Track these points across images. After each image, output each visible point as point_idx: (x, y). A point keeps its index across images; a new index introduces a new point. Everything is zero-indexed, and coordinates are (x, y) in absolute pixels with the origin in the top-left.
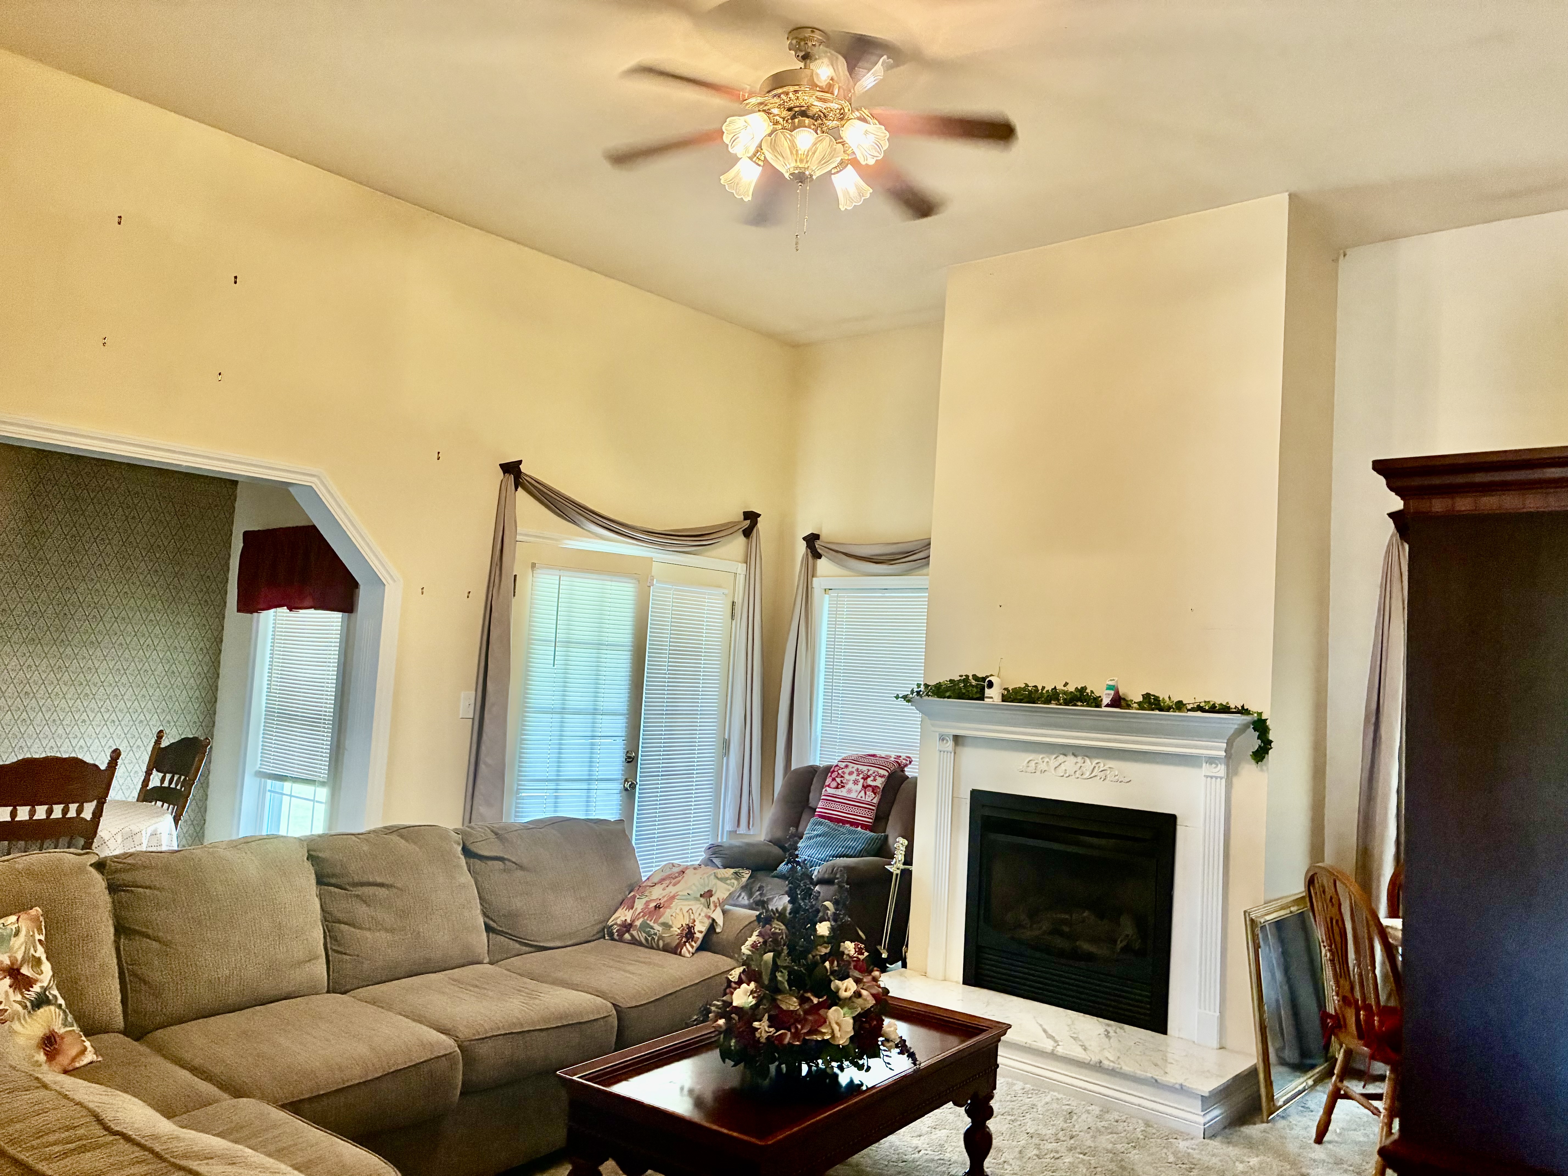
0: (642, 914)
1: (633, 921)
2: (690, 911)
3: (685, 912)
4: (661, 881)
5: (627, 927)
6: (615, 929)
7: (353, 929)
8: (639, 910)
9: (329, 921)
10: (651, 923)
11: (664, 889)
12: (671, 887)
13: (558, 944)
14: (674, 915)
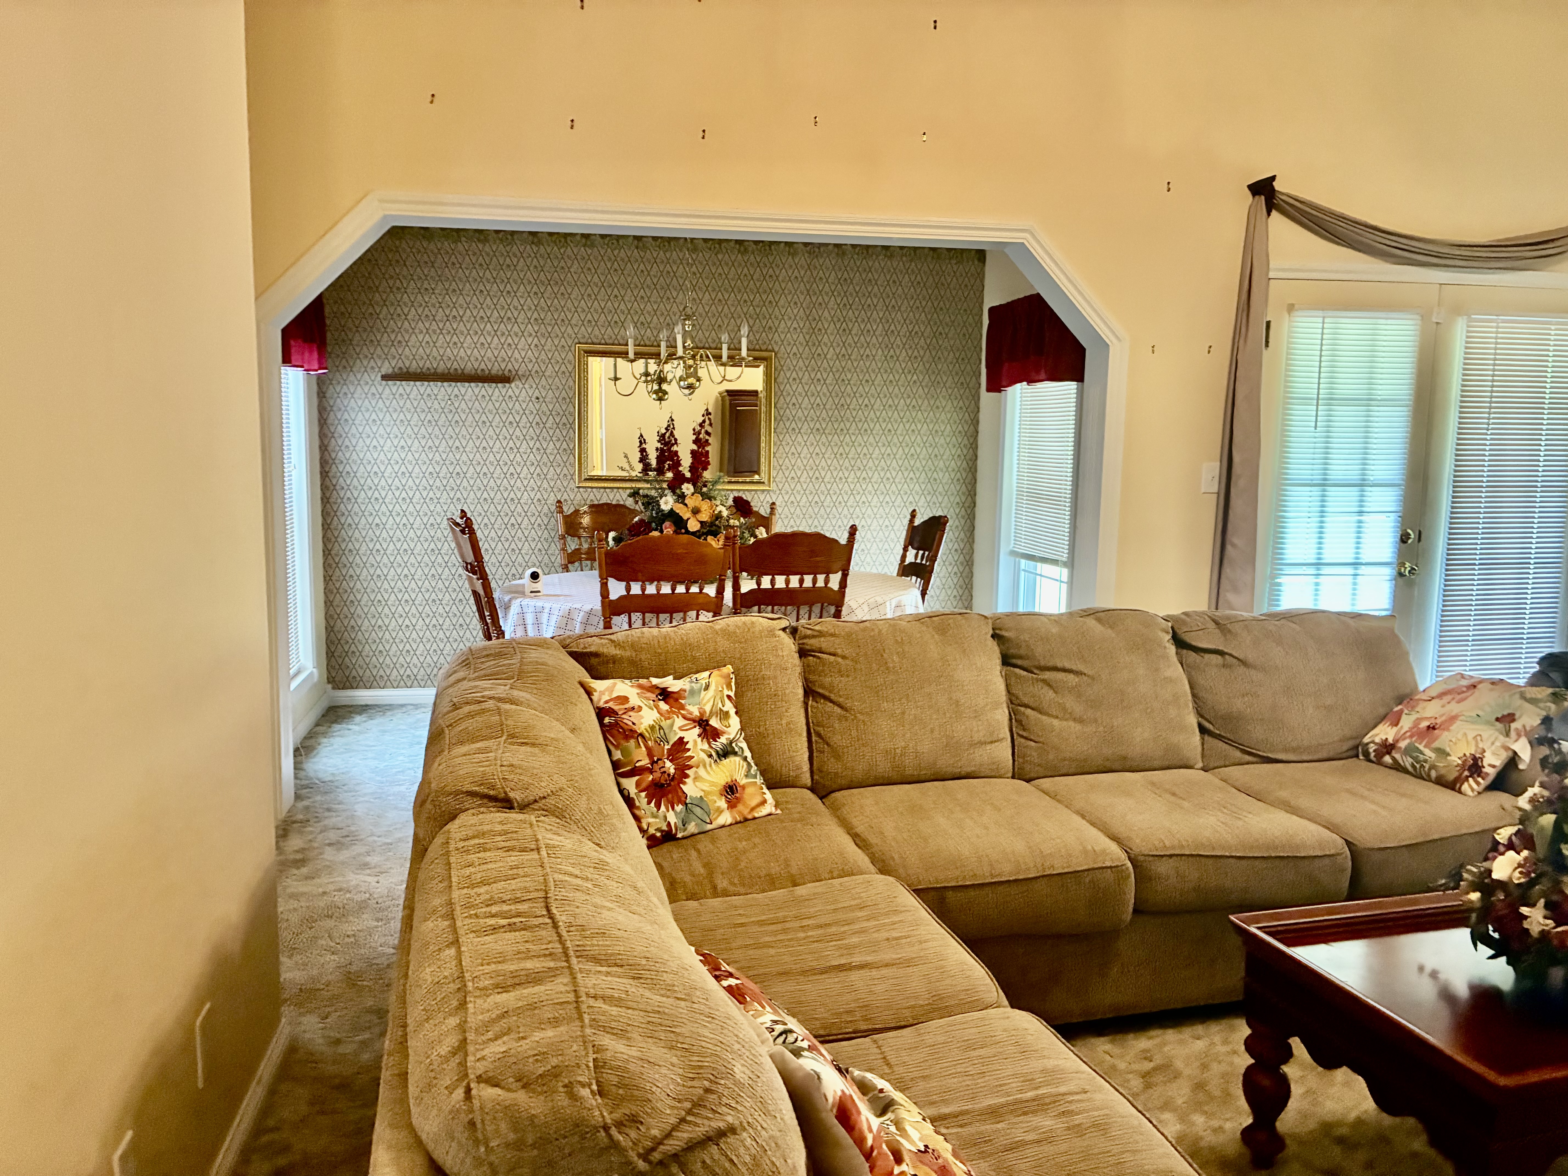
0: (1408, 734)
1: (1397, 741)
2: (1479, 738)
3: (1470, 737)
4: (1441, 696)
5: (1387, 748)
6: (1372, 748)
7: (1040, 716)
8: (1406, 729)
9: (1014, 703)
10: (1421, 747)
11: (1443, 706)
12: (1453, 703)
13: (1291, 757)
14: (1454, 740)
